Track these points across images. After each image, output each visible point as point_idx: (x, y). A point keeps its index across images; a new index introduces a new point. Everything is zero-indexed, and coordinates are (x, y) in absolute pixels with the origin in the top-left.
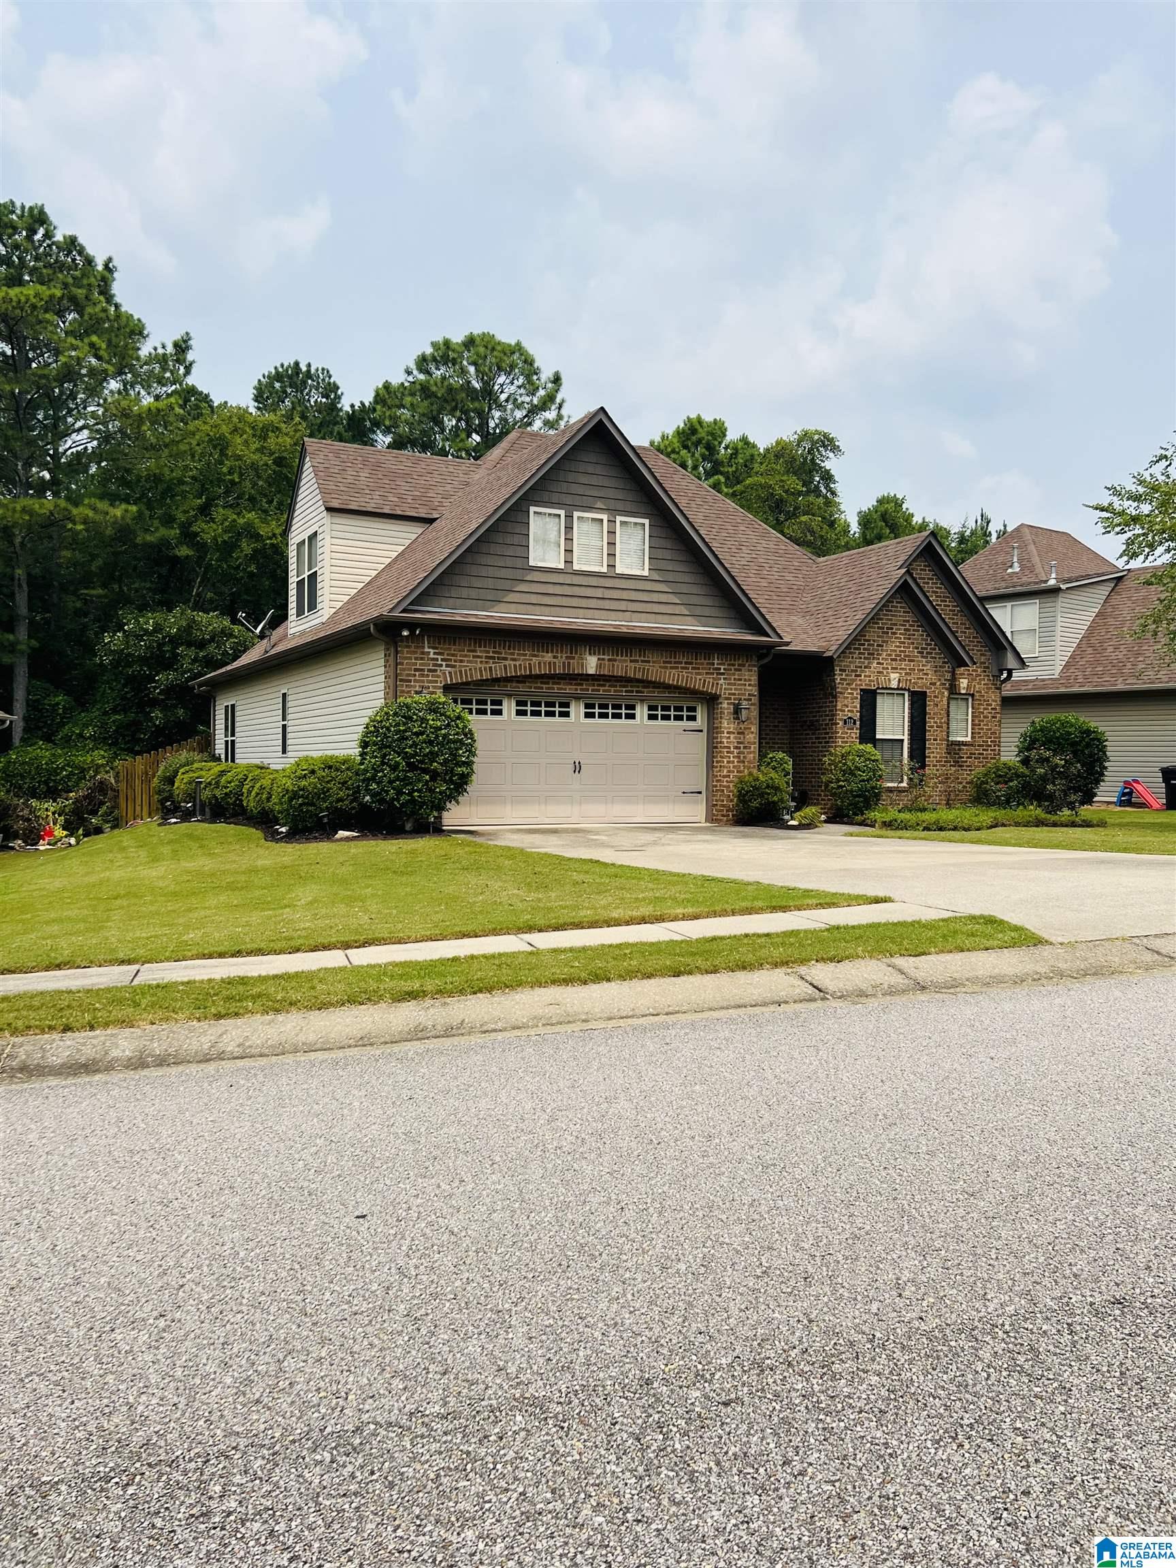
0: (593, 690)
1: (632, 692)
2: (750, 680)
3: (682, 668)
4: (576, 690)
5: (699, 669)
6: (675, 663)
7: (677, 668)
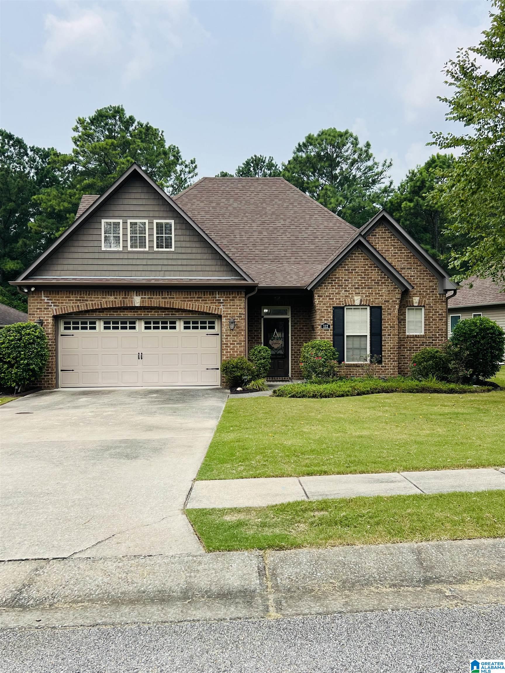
0: (144, 315)
1: (169, 314)
2: (240, 306)
3: (195, 301)
4: (134, 315)
5: (206, 300)
6: (191, 298)
7: (192, 300)
